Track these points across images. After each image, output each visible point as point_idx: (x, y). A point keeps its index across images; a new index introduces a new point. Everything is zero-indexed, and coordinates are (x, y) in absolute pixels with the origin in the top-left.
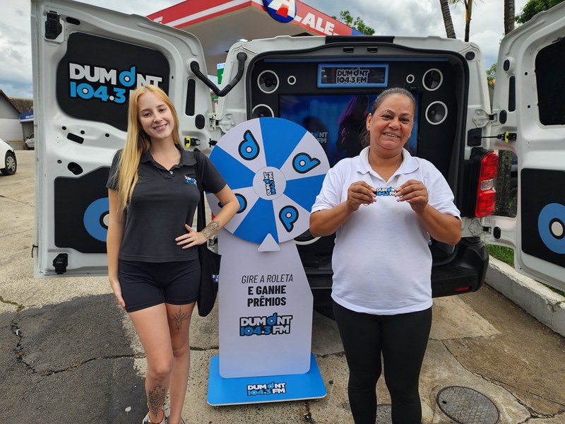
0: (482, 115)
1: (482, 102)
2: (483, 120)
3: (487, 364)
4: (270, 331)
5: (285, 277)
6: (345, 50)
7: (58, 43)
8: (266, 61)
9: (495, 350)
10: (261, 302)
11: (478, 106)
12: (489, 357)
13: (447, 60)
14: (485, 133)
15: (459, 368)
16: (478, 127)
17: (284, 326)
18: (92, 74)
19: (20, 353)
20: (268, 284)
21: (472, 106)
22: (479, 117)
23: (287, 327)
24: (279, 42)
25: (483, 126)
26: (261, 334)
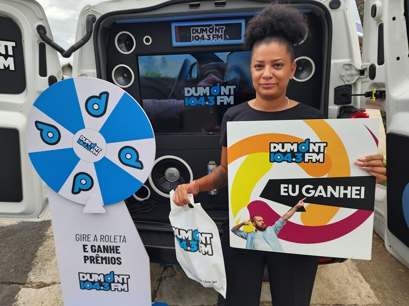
0: (352, 70)
1: (351, 56)
2: (352, 75)
4: (108, 288)
5: (118, 238)
6: (191, 6)
10: (97, 260)
11: (347, 61)
14: (356, 90)
16: (347, 83)
17: (123, 284)
20: (102, 244)
22: (348, 72)
23: (125, 285)
25: (353, 82)
26: (100, 289)
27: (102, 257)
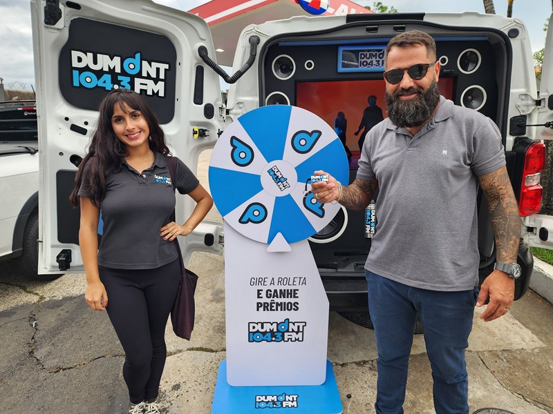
0: (527, 100)
1: (527, 85)
2: (528, 106)
3: (529, 383)
4: (281, 338)
5: (297, 280)
6: (368, 30)
7: (58, 29)
8: (280, 44)
9: (539, 366)
10: (272, 307)
11: (523, 90)
12: (532, 374)
13: (486, 38)
14: (531, 121)
15: (496, 386)
16: (522, 114)
17: (297, 333)
18: (95, 62)
19: (33, 347)
20: (279, 288)
21: (515, 91)
22: (524, 103)
23: (300, 334)
24: (294, 22)
25: (529, 112)
26: (272, 341)
27: (277, 303)
